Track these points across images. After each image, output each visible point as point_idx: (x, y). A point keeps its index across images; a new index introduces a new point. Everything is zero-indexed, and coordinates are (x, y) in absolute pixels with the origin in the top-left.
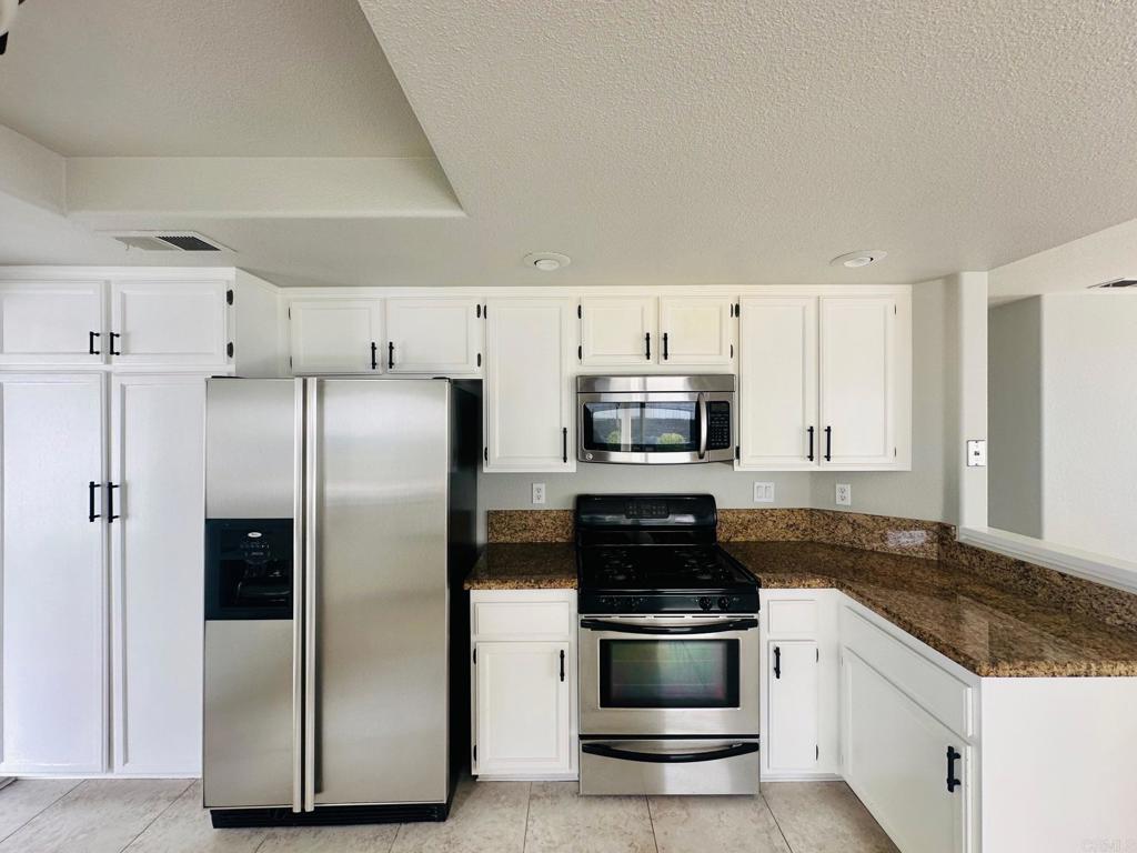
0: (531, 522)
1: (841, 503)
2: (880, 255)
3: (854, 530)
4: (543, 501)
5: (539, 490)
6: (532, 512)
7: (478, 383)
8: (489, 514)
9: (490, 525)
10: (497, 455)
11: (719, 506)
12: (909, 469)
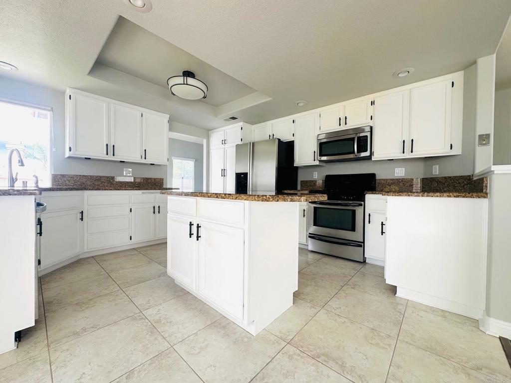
0: (312, 184)
1: (435, 174)
2: (412, 70)
3: (438, 184)
4: (316, 177)
5: (315, 174)
6: (313, 181)
7: (293, 142)
8: (302, 182)
9: (301, 185)
10: (297, 161)
11: (378, 177)
12: (460, 153)
